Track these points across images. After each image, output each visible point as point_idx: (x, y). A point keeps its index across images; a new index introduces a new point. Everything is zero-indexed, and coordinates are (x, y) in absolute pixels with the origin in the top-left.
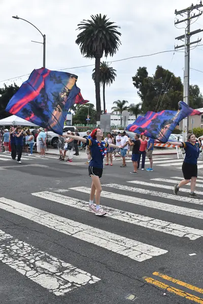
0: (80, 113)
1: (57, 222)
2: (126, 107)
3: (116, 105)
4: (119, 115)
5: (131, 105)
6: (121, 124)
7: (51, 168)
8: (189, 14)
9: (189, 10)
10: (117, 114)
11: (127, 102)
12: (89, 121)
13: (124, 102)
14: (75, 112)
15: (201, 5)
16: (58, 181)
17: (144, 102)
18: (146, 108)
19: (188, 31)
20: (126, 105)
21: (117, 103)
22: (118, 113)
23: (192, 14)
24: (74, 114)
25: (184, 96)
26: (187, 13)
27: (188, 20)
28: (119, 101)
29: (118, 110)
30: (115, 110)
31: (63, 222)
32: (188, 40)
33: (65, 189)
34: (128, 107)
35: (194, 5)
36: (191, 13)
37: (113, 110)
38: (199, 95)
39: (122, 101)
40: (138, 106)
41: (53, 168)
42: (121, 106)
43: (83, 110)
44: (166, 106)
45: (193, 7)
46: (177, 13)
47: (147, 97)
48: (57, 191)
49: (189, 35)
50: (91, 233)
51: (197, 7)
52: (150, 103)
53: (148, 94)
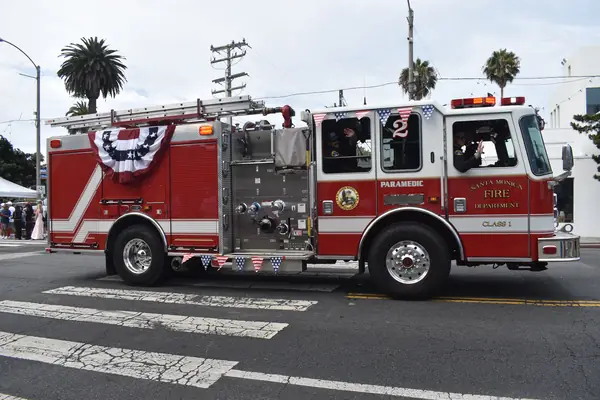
8: (229, 53)
9: (228, 47)
15: (244, 44)
19: (229, 74)
23: (233, 53)
26: (226, 50)
27: (229, 59)
32: (229, 84)
35: (236, 42)
36: (231, 52)
45: (233, 45)
46: (214, 49)
49: (230, 78)
51: (239, 45)
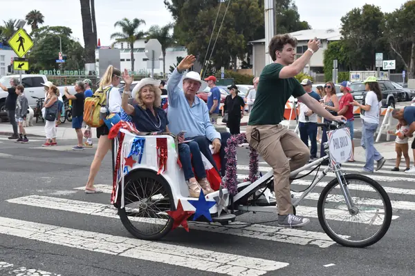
0: (42, 49)
1: (82, 238)
2: (141, 34)
3: (120, 29)
4: (127, 50)
5: (152, 29)
6: (133, 69)
7: (17, 157)
10: (122, 49)
11: (143, 22)
12: (64, 65)
13: (137, 22)
16: (48, 179)
17: (179, 22)
18: (183, 33)
20: (141, 28)
21: (122, 24)
22: (126, 45)
25: (266, 7)
28: (126, 20)
29: (126, 39)
30: (119, 41)
31: (93, 238)
33: (69, 190)
34: (146, 34)
37: (114, 40)
38: (290, 5)
39: (132, 22)
40: (166, 29)
41: (22, 158)
42: (130, 31)
43: (46, 41)
44: (225, 28)
47: (185, 10)
48: (56, 194)
50: (151, 249)
52: (192, 24)
53: (186, 4)
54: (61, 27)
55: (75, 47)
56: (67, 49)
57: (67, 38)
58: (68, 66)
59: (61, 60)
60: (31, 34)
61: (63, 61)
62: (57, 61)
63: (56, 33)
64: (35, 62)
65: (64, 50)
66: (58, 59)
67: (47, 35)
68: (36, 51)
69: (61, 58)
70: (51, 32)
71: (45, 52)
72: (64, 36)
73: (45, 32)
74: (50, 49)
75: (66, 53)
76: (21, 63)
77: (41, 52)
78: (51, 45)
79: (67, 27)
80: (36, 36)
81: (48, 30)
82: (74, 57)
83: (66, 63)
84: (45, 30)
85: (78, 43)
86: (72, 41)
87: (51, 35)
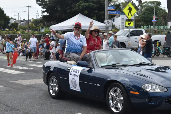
0: (144, 14)
12: (156, 23)
14: (137, 13)
24: (136, 15)
43: (146, 10)
54: (155, 1)
55: (163, 12)
56: (158, 13)
57: (158, 8)
58: (158, 24)
59: (154, 20)
60: (138, 6)
61: (156, 21)
62: (152, 21)
63: (152, 5)
64: (140, 21)
65: (156, 14)
66: (153, 19)
67: (147, 6)
68: (141, 15)
69: (154, 19)
70: (150, 4)
71: (145, 15)
72: (157, 6)
73: (146, 5)
74: (148, 14)
75: (158, 16)
76: (129, 22)
77: (143, 16)
78: (149, 12)
79: (158, 1)
80: (141, 7)
81: (148, 3)
82: (162, 18)
83: (157, 22)
84: (146, 3)
85: (164, 10)
86: (161, 9)
87: (149, 6)
